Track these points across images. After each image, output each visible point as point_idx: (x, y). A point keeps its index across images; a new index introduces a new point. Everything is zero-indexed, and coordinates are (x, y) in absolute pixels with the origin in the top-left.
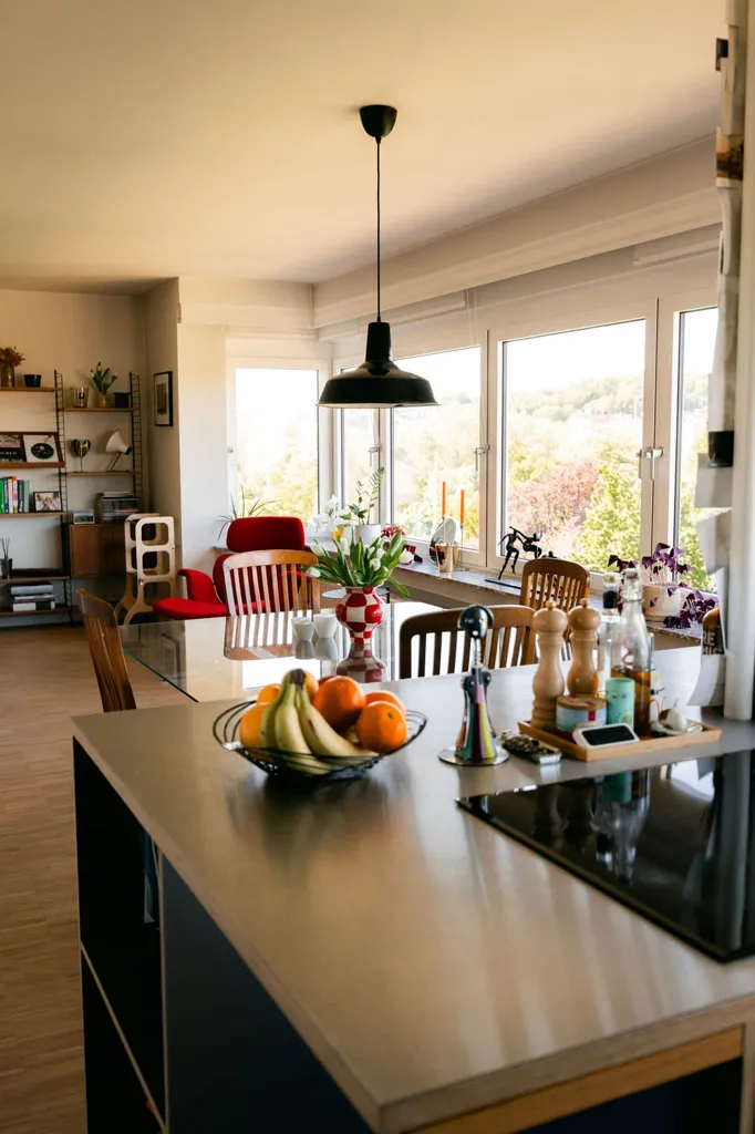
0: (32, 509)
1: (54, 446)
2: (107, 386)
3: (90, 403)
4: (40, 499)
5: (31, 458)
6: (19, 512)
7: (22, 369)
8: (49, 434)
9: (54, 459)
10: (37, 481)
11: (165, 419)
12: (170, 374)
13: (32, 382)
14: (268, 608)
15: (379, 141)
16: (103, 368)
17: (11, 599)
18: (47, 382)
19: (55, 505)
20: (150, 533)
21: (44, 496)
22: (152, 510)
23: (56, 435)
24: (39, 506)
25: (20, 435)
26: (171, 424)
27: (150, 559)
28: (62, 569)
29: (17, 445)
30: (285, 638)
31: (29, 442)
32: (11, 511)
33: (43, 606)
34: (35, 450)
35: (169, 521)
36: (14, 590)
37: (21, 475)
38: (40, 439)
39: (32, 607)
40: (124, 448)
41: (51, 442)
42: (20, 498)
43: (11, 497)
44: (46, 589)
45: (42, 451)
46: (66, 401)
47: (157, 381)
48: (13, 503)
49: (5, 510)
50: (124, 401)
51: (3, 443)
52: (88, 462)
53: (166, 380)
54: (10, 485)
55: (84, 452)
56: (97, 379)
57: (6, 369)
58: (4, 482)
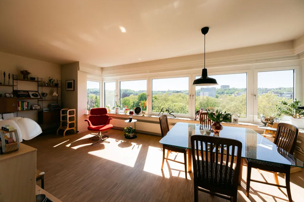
0: (31, 109)
1: (38, 94)
2: (52, 82)
3: (48, 85)
4: (34, 106)
5: (32, 97)
6: (27, 110)
7: (29, 76)
8: (36, 91)
9: (39, 97)
11: (72, 89)
12: (74, 80)
13: (33, 79)
15: (205, 35)
16: (51, 78)
18: (36, 80)
19: (39, 108)
21: (35, 106)
23: (38, 91)
24: (34, 108)
25: (28, 91)
26: (74, 90)
29: (27, 94)
31: (31, 93)
32: (25, 109)
34: (33, 95)
35: (75, 110)
37: (29, 101)
38: (34, 93)
40: (57, 95)
41: (37, 93)
42: (28, 106)
43: (25, 106)
45: (35, 95)
46: (41, 84)
47: (67, 82)
48: (25, 108)
49: (23, 110)
50: (56, 85)
51: (22, 93)
52: (47, 98)
53: (73, 81)
54: (25, 104)
55: (46, 96)
56: (50, 80)
57: (25, 75)
58: (23, 102)
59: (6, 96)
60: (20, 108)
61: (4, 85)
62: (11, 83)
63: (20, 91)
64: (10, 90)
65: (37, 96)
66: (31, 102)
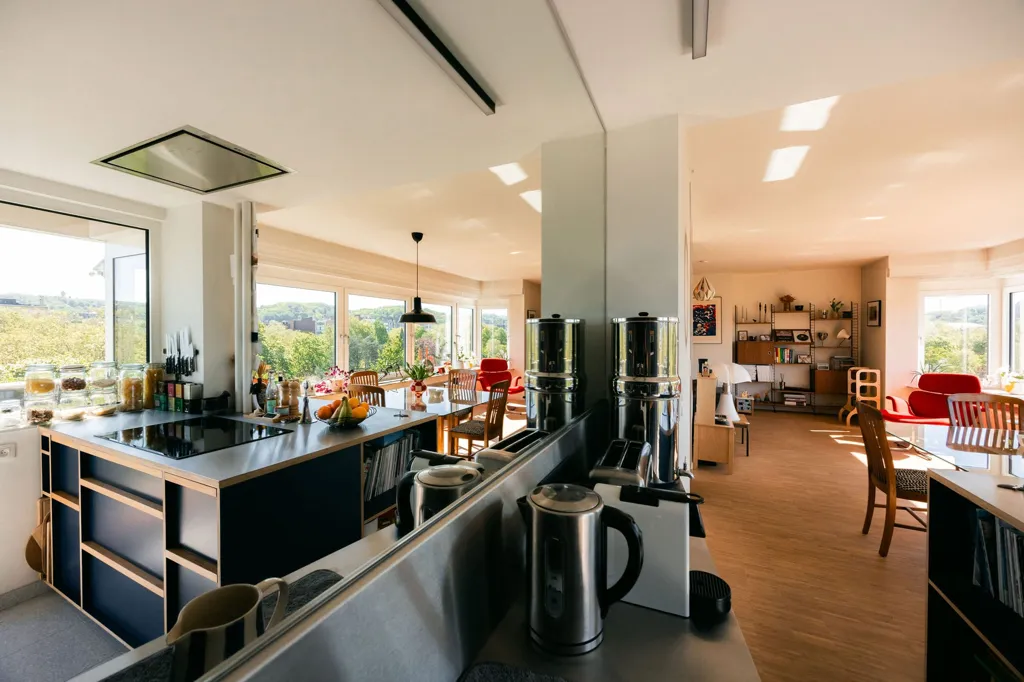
0: (796, 362)
2: (838, 309)
3: (828, 316)
4: (800, 358)
5: (797, 340)
6: (789, 363)
7: (794, 304)
8: (806, 330)
9: (809, 341)
10: (800, 349)
11: (876, 323)
12: (880, 302)
13: (799, 309)
14: (967, 423)
16: (836, 302)
17: (784, 399)
18: (806, 308)
19: (808, 360)
20: (863, 376)
21: (803, 357)
22: (862, 365)
23: (810, 330)
24: (800, 361)
25: (792, 331)
26: (880, 325)
27: (863, 389)
28: (811, 389)
29: (790, 335)
30: (963, 440)
31: (796, 334)
32: (785, 362)
33: (800, 404)
34: (799, 337)
35: (878, 372)
36: (786, 396)
37: (794, 347)
38: (802, 333)
39: (795, 404)
40: (848, 337)
41: (807, 334)
42: (790, 357)
43: (786, 356)
44: (802, 397)
45: (803, 338)
46: (815, 316)
47: (870, 305)
48: (787, 359)
49: (783, 361)
50: (848, 315)
51: (783, 334)
52: (827, 342)
53: (877, 304)
54: (787, 352)
55: (825, 338)
56: (833, 306)
57: (787, 304)
58: (783, 350)
59: (761, 340)
60: (778, 359)
61: (760, 323)
62: (769, 319)
63: (780, 330)
64: (767, 330)
65: (805, 338)
66: (797, 349)
